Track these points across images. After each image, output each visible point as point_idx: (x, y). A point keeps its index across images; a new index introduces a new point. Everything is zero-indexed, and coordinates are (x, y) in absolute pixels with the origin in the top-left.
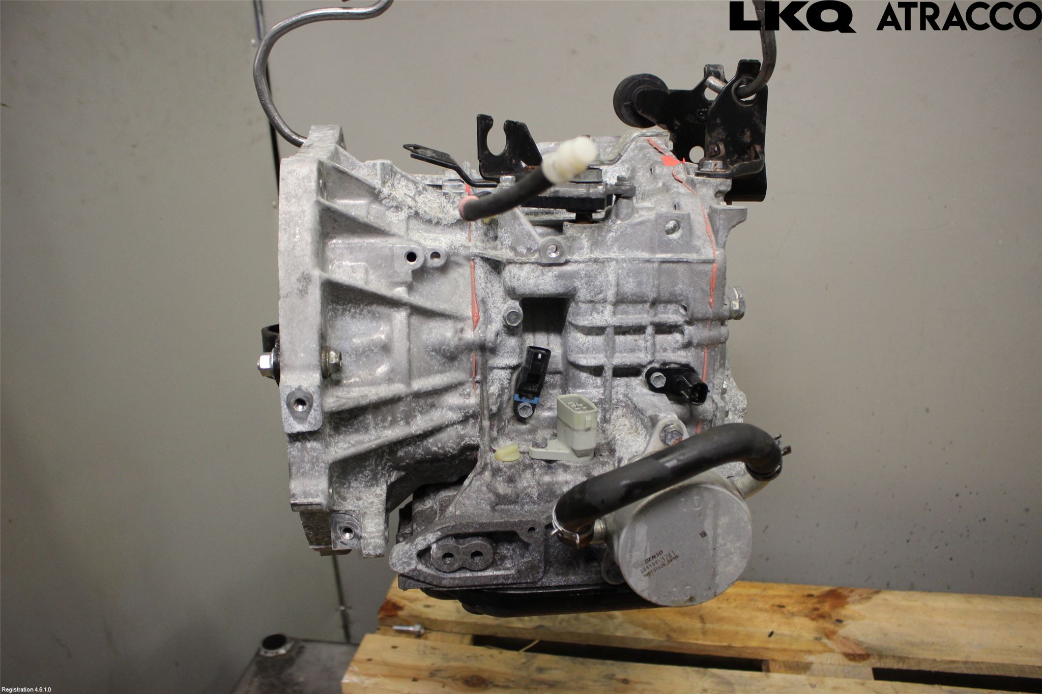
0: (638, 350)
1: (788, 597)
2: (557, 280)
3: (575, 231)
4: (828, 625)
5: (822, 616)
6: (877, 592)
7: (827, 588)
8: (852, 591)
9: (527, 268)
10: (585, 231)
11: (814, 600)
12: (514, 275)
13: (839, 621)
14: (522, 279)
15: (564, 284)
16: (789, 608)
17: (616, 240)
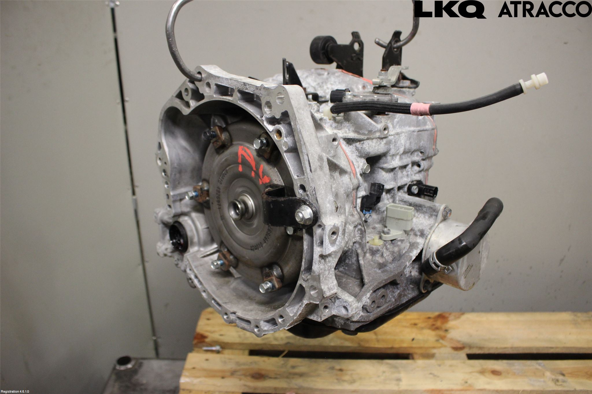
0: (404, 177)
1: (418, 319)
2: (385, 146)
3: (385, 119)
4: (442, 333)
5: (437, 328)
6: (463, 314)
7: (437, 313)
8: (450, 314)
9: (374, 141)
10: (389, 119)
11: (431, 320)
12: (371, 145)
13: (446, 330)
14: (373, 147)
15: (387, 148)
16: (420, 325)
17: (398, 122)
